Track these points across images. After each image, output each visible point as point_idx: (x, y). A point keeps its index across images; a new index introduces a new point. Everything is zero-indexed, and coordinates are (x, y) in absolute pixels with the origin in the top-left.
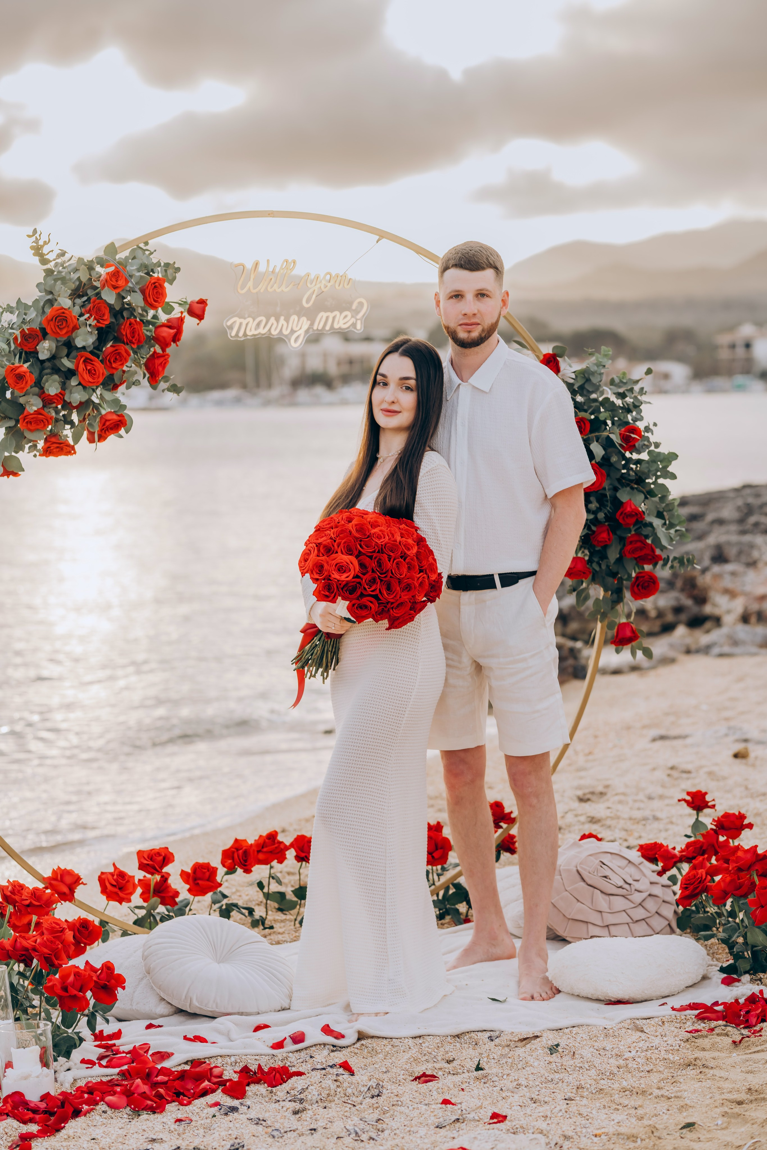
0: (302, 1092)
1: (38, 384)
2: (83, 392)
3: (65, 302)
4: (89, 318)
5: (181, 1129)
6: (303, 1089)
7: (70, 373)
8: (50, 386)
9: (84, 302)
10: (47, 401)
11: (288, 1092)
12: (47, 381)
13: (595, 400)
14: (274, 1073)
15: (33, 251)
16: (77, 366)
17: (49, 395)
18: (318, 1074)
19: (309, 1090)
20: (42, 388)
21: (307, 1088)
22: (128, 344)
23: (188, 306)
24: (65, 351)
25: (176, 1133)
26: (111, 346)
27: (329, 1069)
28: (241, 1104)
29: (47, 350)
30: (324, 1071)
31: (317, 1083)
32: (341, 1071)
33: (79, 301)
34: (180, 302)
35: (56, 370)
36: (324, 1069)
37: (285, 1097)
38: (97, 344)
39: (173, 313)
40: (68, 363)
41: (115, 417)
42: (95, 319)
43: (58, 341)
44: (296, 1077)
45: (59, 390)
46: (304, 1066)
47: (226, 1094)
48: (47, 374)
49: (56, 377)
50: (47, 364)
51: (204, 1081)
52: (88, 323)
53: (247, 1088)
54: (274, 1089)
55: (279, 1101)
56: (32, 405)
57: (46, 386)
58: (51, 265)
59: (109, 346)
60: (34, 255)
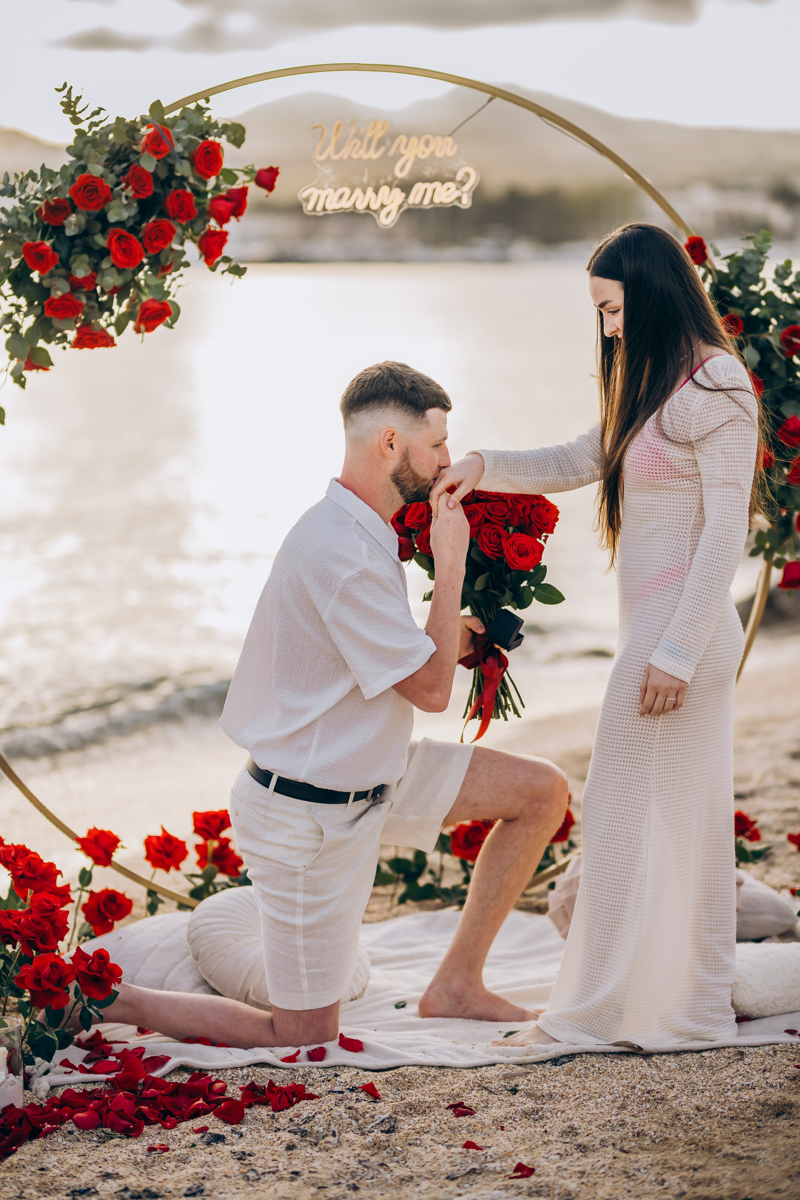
0: (308, 1120)
1: (66, 265)
2: (116, 275)
3: (97, 169)
4: (126, 187)
5: (150, 1161)
6: (308, 1117)
7: (103, 253)
8: (77, 268)
9: (125, 169)
10: (76, 285)
11: (291, 1119)
12: (75, 261)
13: (754, 293)
14: (279, 1095)
15: (63, 108)
16: (110, 243)
17: (77, 279)
18: (333, 1098)
19: (316, 1120)
20: (69, 269)
21: (314, 1117)
22: (174, 219)
23: (254, 175)
24: (98, 227)
25: (142, 1165)
26: (154, 221)
27: (348, 1093)
28: (233, 1131)
29: (75, 225)
30: (341, 1095)
31: (327, 1110)
32: (362, 1095)
33: (118, 168)
34: (246, 170)
35: (88, 250)
36: (342, 1092)
37: (287, 1126)
38: (138, 218)
39: (238, 182)
40: (101, 241)
41: (157, 306)
42: (133, 189)
43: (89, 215)
44: (306, 1101)
45: (89, 272)
46: (323, 1086)
47: (219, 1117)
48: (77, 253)
49: (85, 257)
50: (78, 242)
51: (198, 1100)
52: (124, 194)
53: (246, 1111)
54: (276, 1114)
55: (279, 1129)
56: (58, 289)
57: (74, 267)
58: (84, 126)
59: (151, 221)
60: (64, 111)
